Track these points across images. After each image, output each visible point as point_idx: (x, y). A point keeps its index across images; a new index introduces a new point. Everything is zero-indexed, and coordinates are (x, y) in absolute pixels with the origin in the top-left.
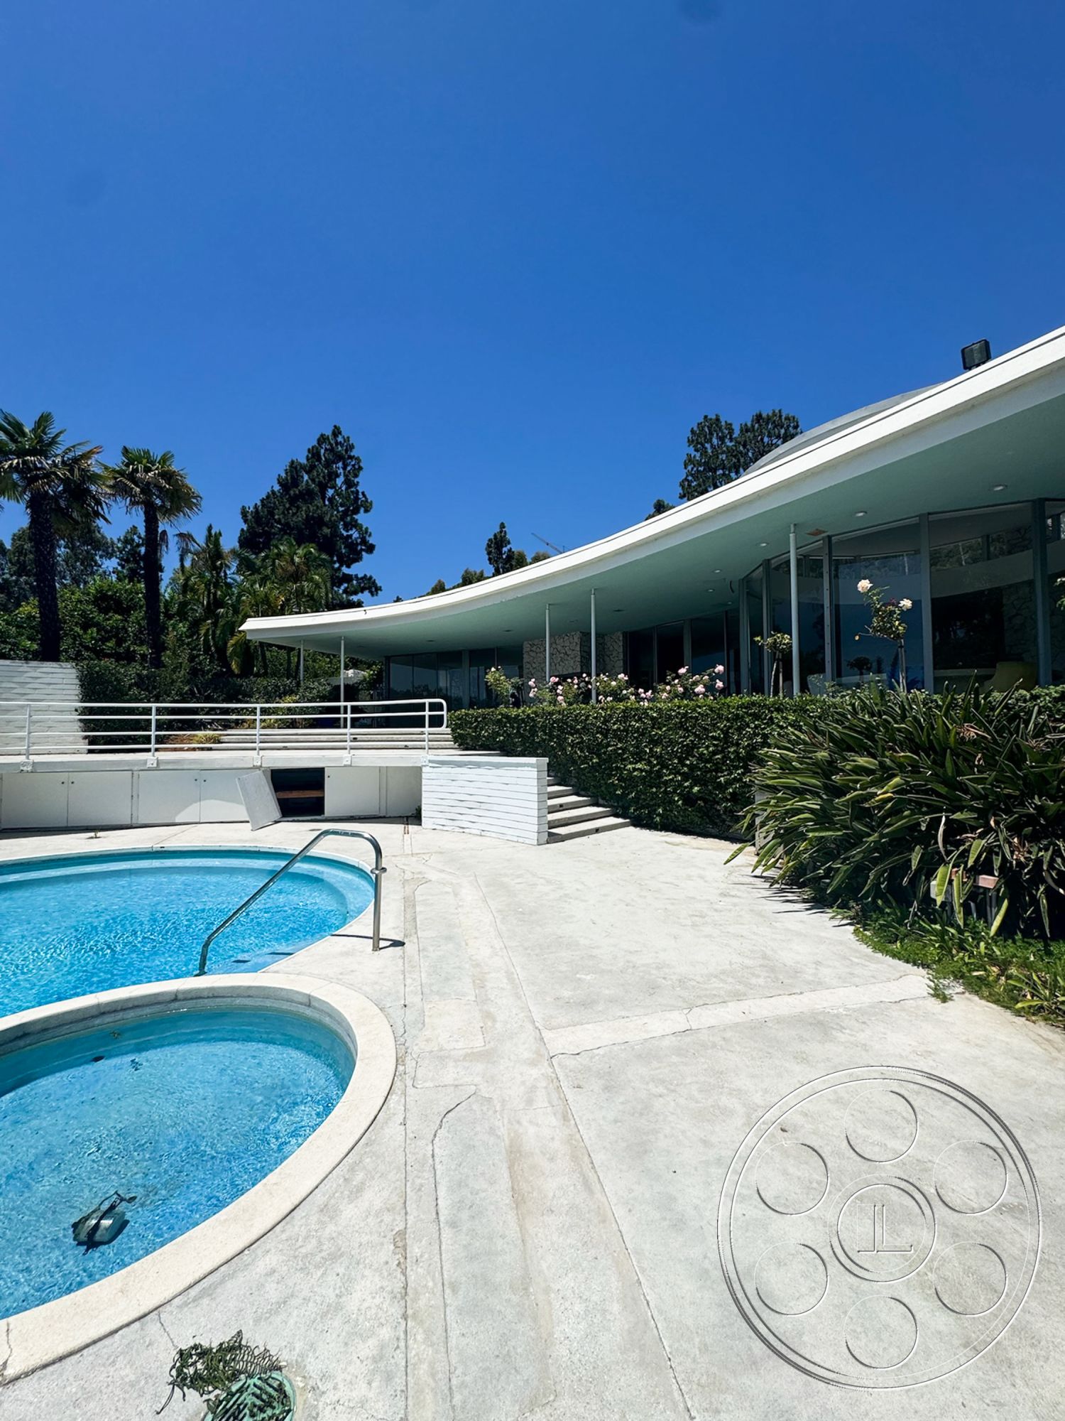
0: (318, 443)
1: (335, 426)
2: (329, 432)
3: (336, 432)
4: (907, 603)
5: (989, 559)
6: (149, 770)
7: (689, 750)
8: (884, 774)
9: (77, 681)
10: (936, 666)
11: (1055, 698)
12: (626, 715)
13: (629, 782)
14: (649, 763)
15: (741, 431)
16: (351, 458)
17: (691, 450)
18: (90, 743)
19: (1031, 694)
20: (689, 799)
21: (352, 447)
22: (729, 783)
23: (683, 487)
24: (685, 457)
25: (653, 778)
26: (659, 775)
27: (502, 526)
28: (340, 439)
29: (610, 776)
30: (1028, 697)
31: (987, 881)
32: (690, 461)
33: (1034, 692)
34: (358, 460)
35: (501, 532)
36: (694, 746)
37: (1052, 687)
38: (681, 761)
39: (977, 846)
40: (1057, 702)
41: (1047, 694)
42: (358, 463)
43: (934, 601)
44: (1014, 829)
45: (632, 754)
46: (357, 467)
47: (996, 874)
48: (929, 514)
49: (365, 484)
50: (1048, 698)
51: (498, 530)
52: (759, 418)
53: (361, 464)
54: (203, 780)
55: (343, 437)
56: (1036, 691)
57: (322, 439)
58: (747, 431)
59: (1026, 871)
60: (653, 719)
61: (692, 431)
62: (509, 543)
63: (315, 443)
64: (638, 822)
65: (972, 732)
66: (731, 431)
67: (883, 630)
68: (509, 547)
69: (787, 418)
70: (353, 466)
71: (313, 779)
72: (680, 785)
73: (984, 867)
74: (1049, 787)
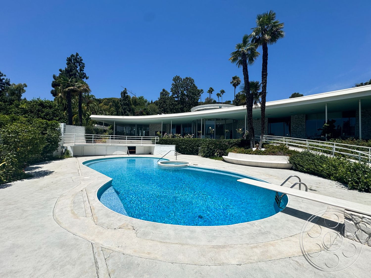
0: (71, 57)
1: (77, 53)
2: (75, 54)
3: (77, 55)
4: (214, 130)
6: (110, 146)
7: (190, 145)
8: (212, 146)
9: (84, 130)
12: (182, 140)
13: (182, 148)
14: (185, 146)
15: (183, 80)
16: (82, 63)
17: (173, 82)
18: (86, 141)
20: (190, 150)
21: (82, 60)
22: (195, 148)
23: (171, 90)
24: (172, 83)
25: (186, 148)
26: (186, 147)
27: (126, 89)
28: (78, 57)
29: (179, 148)
31: (218, 153)
32: (173, 84)
34: (84, 64)
35: (125, 90)
36: (191, 144)
38: (189, 146)
39: (218, 151)
42: (84, 65)
44: (220, 150)
45: (183, 145)
46: (83, 66)
49: (85, 71)
51: (124, 90)
52: (187, 78)
53: (85, 65)
54: (117, 148)
55: (79, 57)
57: (72, 56)
58: (184, 80)
60: (186, 140)
61: (174, 78)
62: (127, 93)
63: (70, 56)
64: (182, 154)
65: (218, 143)
66: (181, 80)
67: (211, 132)
68: (127, 94)
69: (192, 79)
70: (82, 65)
71: (134, 148)
72: (189, 149)
73: (218, 152)
74: (222, 147)
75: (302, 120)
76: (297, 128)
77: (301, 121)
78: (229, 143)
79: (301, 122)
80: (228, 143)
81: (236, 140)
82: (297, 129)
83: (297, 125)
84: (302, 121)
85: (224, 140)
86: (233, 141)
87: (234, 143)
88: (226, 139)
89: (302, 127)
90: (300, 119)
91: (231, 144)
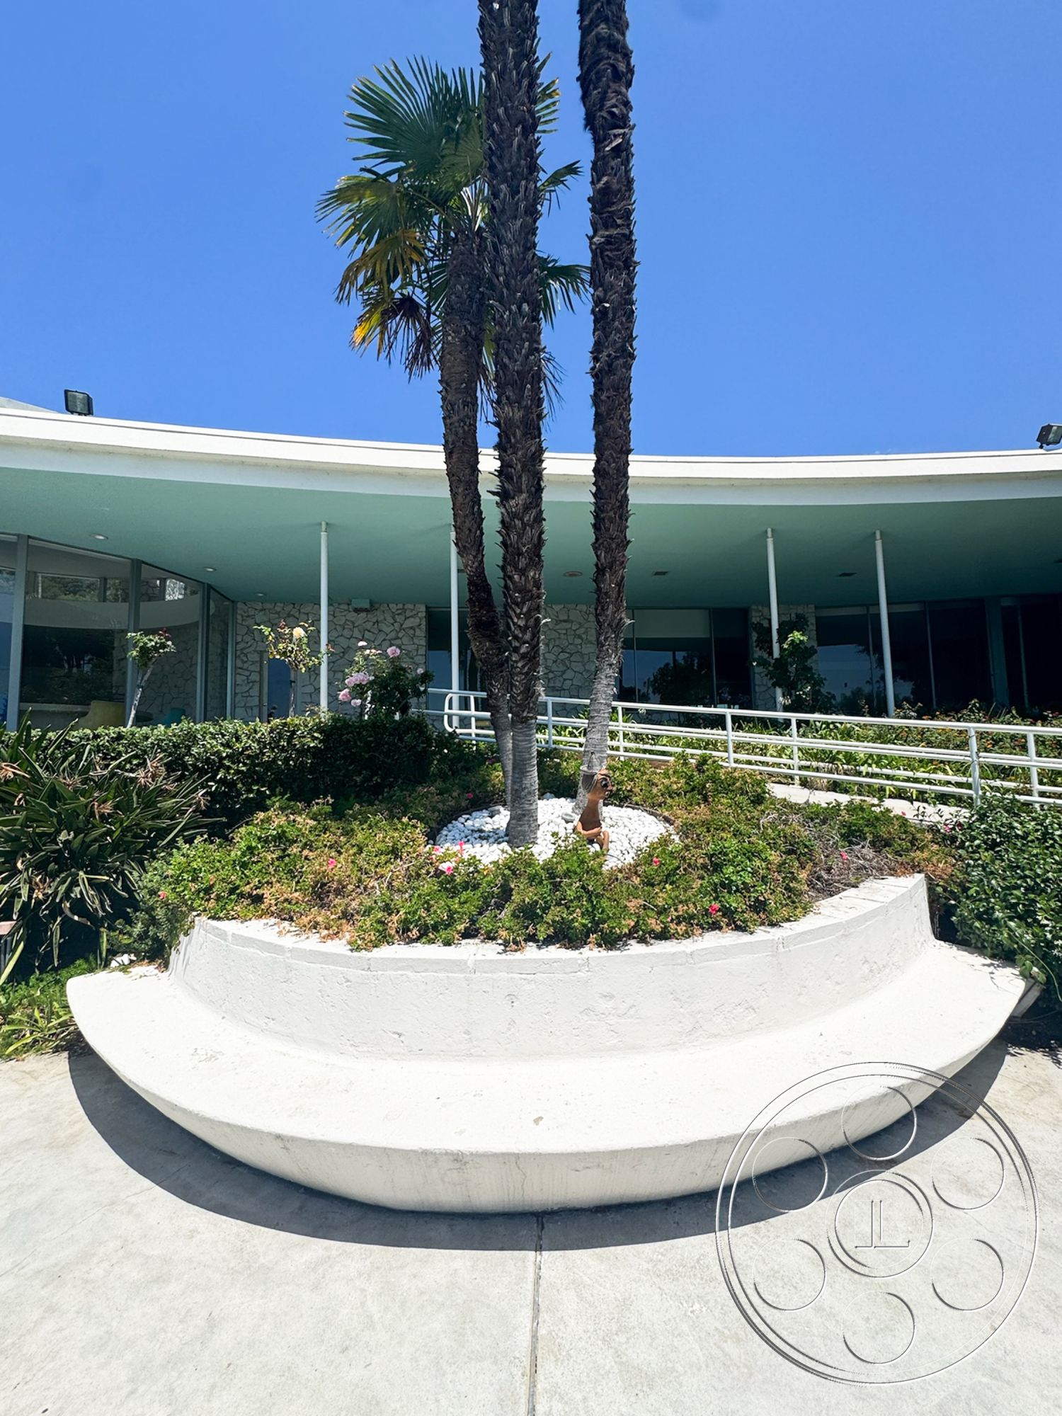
5: (104, 601)
10: (23, 698)
11: (112, 738)
19: (94, 734)
30: (91, 736)
33: (96, 732)
37: (112, 728)
40: (113, 742)
41: (106, 734)
43: (26, 628)
44: (40, 867)
47: (15, 917)
48: (29, 537)
50: (107, 738)
56: (100, 730)
59: (44, 907)
65: (9, 772)
74: (79, 821)
75: (583, 630)
76: (564, 672)
77: (580, 637)
78: (184, 766)
79: (578, 641)
80: (170, 767)
81: (264, 728)
82: (565, 676)
83: (563, 656)
84: (584, 636)
85: (120, 737)
86: (227, 745)
87: (234, 757)
88: (141, 720)
89: (584, 665)
90: (574, 628)
91: (202, 772)
